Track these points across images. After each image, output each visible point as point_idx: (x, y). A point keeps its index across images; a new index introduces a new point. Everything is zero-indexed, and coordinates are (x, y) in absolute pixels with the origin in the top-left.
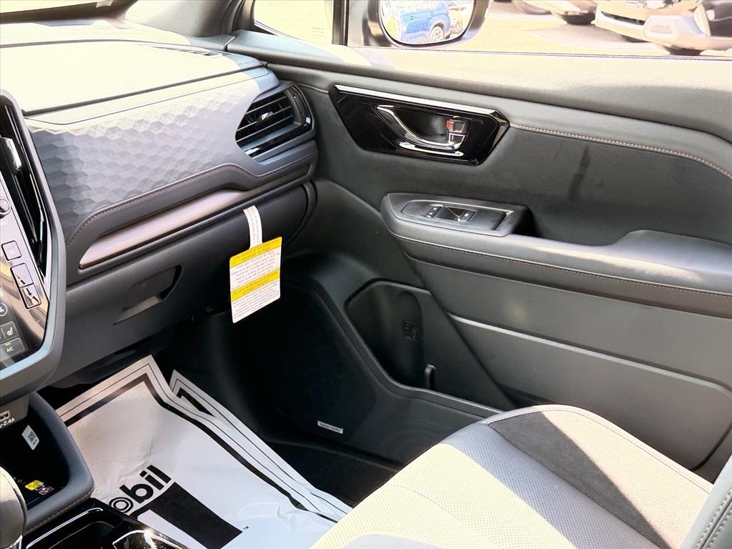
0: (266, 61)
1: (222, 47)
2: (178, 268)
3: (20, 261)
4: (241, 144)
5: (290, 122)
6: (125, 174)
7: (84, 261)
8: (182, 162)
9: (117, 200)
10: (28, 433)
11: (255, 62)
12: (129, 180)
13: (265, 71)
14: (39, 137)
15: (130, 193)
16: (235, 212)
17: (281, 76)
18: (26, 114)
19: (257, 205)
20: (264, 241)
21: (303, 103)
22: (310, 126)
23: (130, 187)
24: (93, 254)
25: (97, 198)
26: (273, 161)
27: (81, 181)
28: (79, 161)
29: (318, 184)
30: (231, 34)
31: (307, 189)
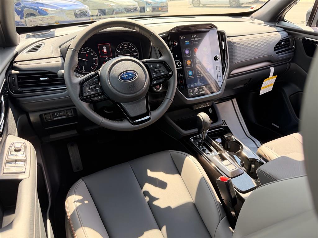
0: (286, 29)
1: (274, 25)
2: (251, 79)
3: (219, 71)
4: (275, 50)
5: (288, 46)
6: (246, 54)
7: (232, 73)
8: (260, 53)
9: (243, 60)
10: (210, 109)
11: (283, 29)
12: (247, 55)
13: (285, 32)
14: (230, 42)
15: (246, 59)
16: (268, 68)
17: (289, 34)
18: (228, 37)
19: (274, 67)
20: (273, 76)
21: (293, 42)
22: (293, 48)
23: (246, 57)
24: (234, 72)
25: (239, 59)
26: (281, 56)
27: (236, 54)
28: (237, 49)
29: (291, 64)
30: (277, 22)
31: (288, 64)
